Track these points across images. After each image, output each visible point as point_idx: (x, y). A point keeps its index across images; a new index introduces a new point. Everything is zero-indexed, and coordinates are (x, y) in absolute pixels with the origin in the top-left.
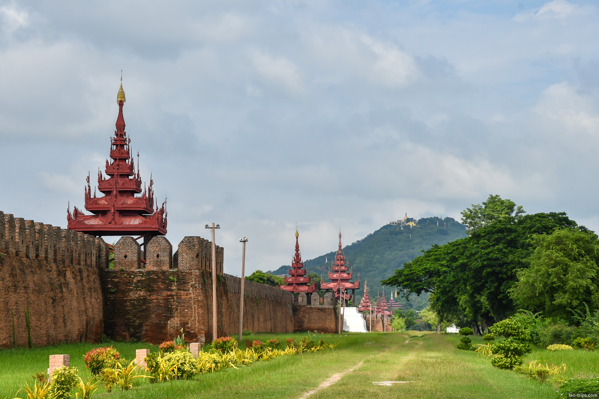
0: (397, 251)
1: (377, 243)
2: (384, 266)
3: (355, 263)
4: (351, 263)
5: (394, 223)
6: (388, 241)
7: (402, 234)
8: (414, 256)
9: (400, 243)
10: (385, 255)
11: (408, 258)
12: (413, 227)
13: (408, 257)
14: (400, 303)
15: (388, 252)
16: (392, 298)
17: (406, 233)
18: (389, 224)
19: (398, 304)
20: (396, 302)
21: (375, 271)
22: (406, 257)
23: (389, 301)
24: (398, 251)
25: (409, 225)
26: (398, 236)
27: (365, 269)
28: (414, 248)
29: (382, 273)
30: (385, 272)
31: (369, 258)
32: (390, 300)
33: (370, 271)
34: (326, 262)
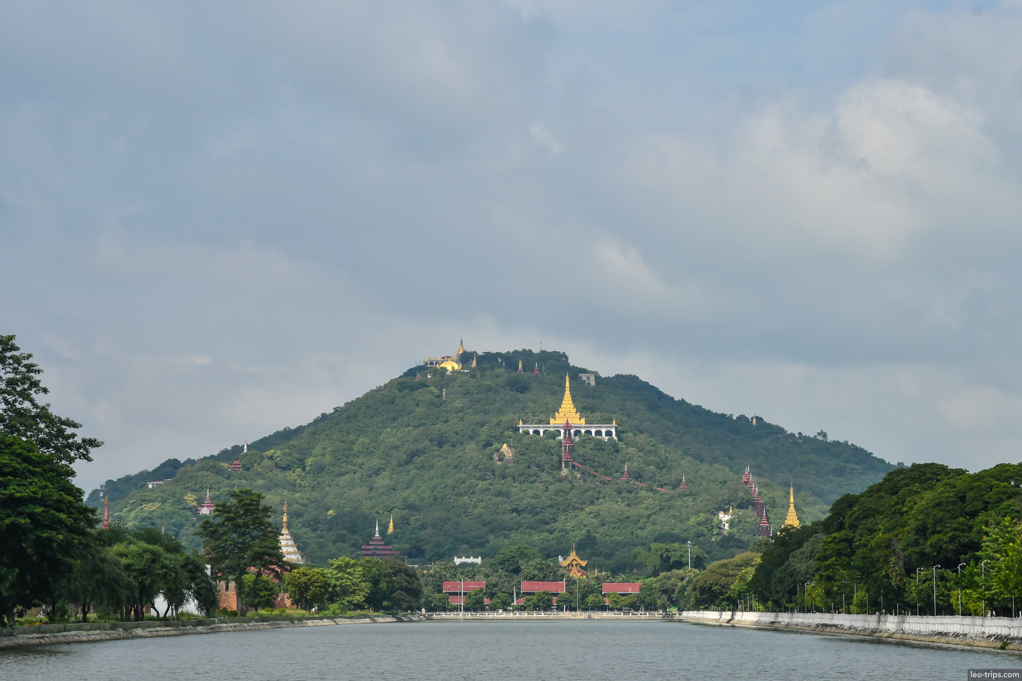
0: (410, 426)
1: (368, 408)
2: (375, 462)
3: (311, 455)
4: (304, 454)
5: (434, 362)
6: (393, 403)
7: (424, 388)
8: (444, 439)
9: (418, 409)
10: (382, 435)
11: (430, 444)
12: (454, 371)
13: (431, 440)
14: (397, 546)
15: (389, 430)
16: (377, 535)
17: (434, 386)
18: (422, 364)
19: (390, 550)
20: (386, 544)
21: (355, 473)
22: (427, 441)
23: (371, 543)
24: (411, 428)
25: (445, 369)
26: (416, 393)
27: (332, 469)
28: (447, 421)
29: (370, 477)
30: (378, 475)
31: (344, 442)
32: (373, 540)
33: (342, 474)
34: (245, 451)
